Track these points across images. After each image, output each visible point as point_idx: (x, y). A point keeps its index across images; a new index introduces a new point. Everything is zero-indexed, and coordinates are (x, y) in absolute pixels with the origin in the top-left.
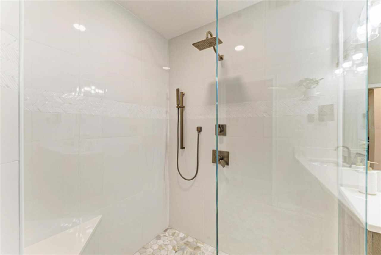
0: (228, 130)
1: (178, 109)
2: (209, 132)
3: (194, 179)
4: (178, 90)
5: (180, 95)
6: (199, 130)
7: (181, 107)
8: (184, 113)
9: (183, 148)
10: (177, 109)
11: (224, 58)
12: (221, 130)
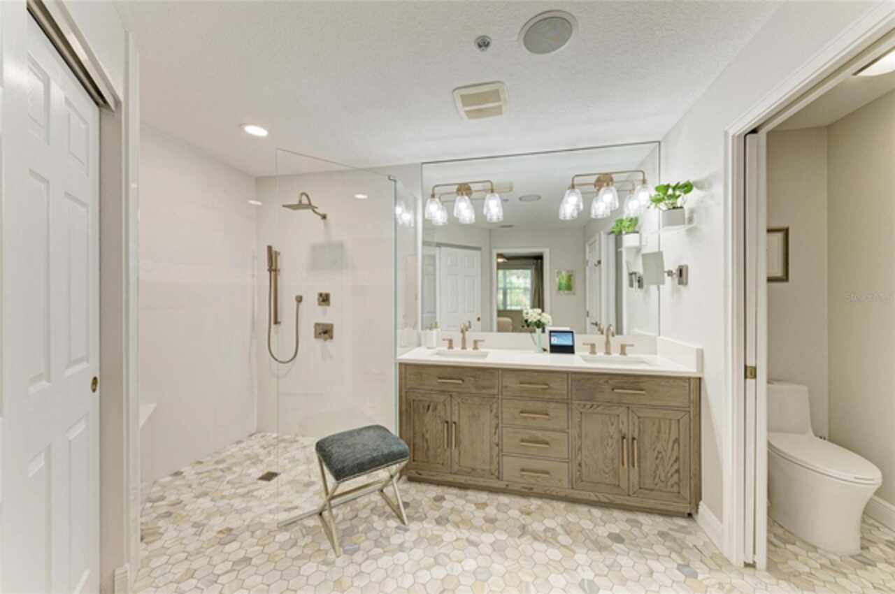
0: (332, 299)
1: (270, 272)
2: (311, 300)
3: (292, 362)
4: (270, 248)
5: (272, 256)
6: (299, 299)
7: (273, 269)
8: (279, 278)
9: (276, 322)
10: (268, 273)
11: (328, 217)
12: (325, 299)
